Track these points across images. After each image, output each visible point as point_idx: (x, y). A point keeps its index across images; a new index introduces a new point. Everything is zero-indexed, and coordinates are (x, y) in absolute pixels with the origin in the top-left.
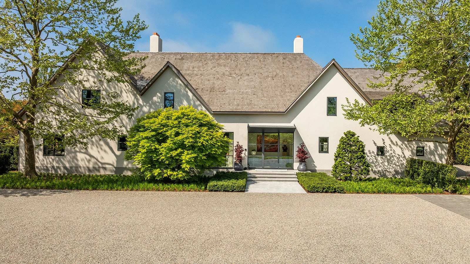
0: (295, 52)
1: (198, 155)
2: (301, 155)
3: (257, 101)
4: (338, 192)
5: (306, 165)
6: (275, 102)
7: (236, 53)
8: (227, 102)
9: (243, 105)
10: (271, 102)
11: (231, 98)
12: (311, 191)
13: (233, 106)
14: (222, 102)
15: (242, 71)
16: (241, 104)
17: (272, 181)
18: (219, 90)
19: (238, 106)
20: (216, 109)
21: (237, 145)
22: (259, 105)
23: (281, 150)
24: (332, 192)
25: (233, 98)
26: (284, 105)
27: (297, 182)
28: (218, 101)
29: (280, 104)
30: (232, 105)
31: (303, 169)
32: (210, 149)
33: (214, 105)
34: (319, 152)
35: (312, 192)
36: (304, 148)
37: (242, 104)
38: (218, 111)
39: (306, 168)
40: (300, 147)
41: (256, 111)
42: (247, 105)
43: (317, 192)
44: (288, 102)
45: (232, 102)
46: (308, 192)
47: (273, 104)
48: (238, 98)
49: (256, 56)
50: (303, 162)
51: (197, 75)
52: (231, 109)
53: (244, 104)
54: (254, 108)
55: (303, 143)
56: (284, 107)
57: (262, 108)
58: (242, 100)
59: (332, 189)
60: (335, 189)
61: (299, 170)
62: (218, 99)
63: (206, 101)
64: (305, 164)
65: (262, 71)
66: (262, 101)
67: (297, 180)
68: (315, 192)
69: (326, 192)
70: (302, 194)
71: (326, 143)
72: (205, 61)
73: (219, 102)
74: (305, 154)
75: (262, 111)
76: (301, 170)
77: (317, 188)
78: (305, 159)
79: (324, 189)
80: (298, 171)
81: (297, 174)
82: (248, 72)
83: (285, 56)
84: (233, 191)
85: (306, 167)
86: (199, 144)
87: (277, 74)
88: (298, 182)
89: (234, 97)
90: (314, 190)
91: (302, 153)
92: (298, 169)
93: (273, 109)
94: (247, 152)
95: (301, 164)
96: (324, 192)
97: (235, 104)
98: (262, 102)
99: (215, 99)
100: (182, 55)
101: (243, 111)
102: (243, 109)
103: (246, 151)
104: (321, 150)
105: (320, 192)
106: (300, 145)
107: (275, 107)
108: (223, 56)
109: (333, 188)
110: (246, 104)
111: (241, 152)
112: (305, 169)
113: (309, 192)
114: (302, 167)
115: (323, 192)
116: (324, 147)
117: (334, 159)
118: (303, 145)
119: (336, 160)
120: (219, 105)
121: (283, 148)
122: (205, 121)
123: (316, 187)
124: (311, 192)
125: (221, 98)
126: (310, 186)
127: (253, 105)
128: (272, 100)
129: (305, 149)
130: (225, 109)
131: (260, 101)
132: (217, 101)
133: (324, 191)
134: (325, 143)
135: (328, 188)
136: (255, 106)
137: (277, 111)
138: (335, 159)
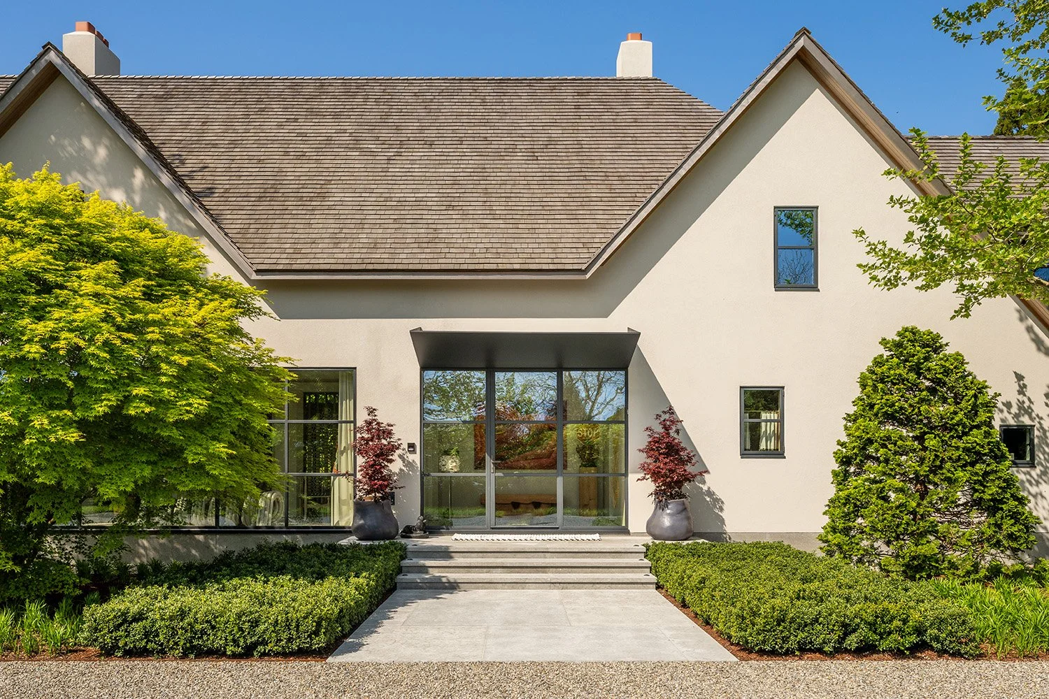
0: (619, 75)
1: (24, 420)
2: (664, 464)
3: (459, 231)
4: (942, 653)
5: (685, 509)
6: (541, 236)
7: (391, 79)
8: (328, 236)
9: (398, 246)
10: (525, 236)
11: (349, 221)
12: (764, 642)
13: (353, 250)
14: (306, 236)
15: (407, 133)
16: (389, 241)
17: (523, 584)
18: (300, 195)
19: (374, 251)
20: (274, 261)
21: (369, 423)
22: (470, 246)
23: (574, 459)
24: (898, 654)
25: (353, 221)
26: (581, 245)
27: (652, 591)
28: (289, 231)
29: (563, 240)
30: (347, 245)
31: (671, 527)
32: (114, 384)
33: (266, 246)
34: (743, 455)
35: (773, 653)
36: (677, 432)
37: (392, 241)
38: (280, 267)
39: (685, 523)
40: (660, 429)
41: (457, 267)
42: (416, 245)
43: (804, 649)
44: (602, 236)
45: (348, 236)
46: (745, 649)
47: (533, 240)
48: (378, 221)
49: (467, 87)
50: (672, 497)
51: (215, 146)
52: (341, 261)
53: (403, 241)
54: (448, 255)
55: (671, 411)
56: (580, 250)
57: (483, 256)
58: (397, 226)
59: (900, 631)
60: (919, 631)
61: (657, 532)
62: (290, 226)
63: (235, 231)
64: (680, 508)
65: (488, 132)
66: (486, 231)
67: (653, 578)
68: (788, 653)
69: (866, 650)
70: (706, 666)
71: (773, 416)
72: (259, 101)
73: (290, 236)
74: (683, 462)
75: (481, 267)
76: (667, 534)
77: (802, 627)
78: (679, 483)
79: (847, 629)
80: (649, 540)
81: (648, 552)
82: (431, 134)
83: (583, 86)
84: (248, 653)
85: (688, 518)
86: (27, 348)
87: (550, 142)
88: (659, 587)
89: (362, 217)
90: (785, 640)
91: (667, 455)
92: (651, 529)
93: (533, 261)
94: (416, 458)
95: (661, 505)
96: (847, 651)
97: (361, 241)
98: (483, 235)
99: (275, 226)
100: (171, 85)
101: (394, 267)
102: (396, 261)
103: (414, 452)
104: (748, 447)
105: (820, 651)
106: (658, 416)
107: (541, 251)
108: (336, 90)
109: (905, 621)
110: (413, 240)
111: (384, 454)
112: (683, 530)
113: (750, 651)
114: (667, 521)
115: (839, 651)
116: (763, 429)
117: (833, 472)
118: (669, 420)
119: (842, 478)
120: (288, 246)
121: (580, 451)
122: (117, 239)
123: (793, 621)
124: (762, 652)
125: (303, 221)
126: (754, 614)
127: (445, 245)
128: (530, 226)
129: (679, 438)
130: (313, 261)
131: (477, 231)
132: (284, 231)
133: (852, 641)
134: (764, 415)
135: (872, 626)
136: (452, 250)
137: (552, 267)
138: (835, 474)
